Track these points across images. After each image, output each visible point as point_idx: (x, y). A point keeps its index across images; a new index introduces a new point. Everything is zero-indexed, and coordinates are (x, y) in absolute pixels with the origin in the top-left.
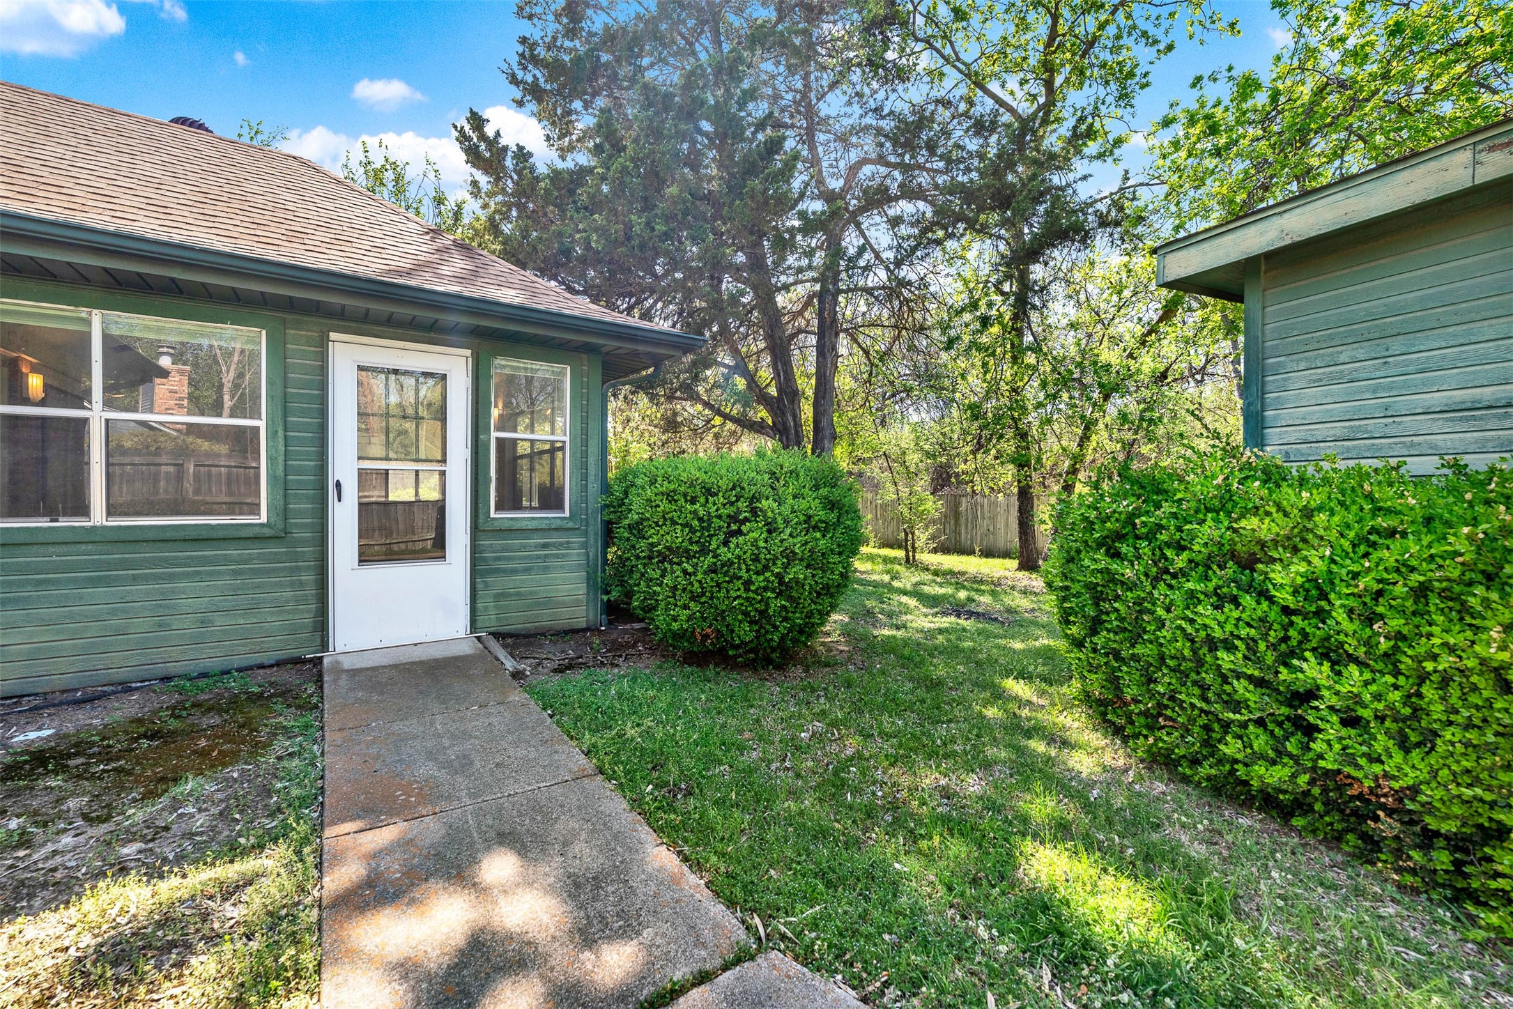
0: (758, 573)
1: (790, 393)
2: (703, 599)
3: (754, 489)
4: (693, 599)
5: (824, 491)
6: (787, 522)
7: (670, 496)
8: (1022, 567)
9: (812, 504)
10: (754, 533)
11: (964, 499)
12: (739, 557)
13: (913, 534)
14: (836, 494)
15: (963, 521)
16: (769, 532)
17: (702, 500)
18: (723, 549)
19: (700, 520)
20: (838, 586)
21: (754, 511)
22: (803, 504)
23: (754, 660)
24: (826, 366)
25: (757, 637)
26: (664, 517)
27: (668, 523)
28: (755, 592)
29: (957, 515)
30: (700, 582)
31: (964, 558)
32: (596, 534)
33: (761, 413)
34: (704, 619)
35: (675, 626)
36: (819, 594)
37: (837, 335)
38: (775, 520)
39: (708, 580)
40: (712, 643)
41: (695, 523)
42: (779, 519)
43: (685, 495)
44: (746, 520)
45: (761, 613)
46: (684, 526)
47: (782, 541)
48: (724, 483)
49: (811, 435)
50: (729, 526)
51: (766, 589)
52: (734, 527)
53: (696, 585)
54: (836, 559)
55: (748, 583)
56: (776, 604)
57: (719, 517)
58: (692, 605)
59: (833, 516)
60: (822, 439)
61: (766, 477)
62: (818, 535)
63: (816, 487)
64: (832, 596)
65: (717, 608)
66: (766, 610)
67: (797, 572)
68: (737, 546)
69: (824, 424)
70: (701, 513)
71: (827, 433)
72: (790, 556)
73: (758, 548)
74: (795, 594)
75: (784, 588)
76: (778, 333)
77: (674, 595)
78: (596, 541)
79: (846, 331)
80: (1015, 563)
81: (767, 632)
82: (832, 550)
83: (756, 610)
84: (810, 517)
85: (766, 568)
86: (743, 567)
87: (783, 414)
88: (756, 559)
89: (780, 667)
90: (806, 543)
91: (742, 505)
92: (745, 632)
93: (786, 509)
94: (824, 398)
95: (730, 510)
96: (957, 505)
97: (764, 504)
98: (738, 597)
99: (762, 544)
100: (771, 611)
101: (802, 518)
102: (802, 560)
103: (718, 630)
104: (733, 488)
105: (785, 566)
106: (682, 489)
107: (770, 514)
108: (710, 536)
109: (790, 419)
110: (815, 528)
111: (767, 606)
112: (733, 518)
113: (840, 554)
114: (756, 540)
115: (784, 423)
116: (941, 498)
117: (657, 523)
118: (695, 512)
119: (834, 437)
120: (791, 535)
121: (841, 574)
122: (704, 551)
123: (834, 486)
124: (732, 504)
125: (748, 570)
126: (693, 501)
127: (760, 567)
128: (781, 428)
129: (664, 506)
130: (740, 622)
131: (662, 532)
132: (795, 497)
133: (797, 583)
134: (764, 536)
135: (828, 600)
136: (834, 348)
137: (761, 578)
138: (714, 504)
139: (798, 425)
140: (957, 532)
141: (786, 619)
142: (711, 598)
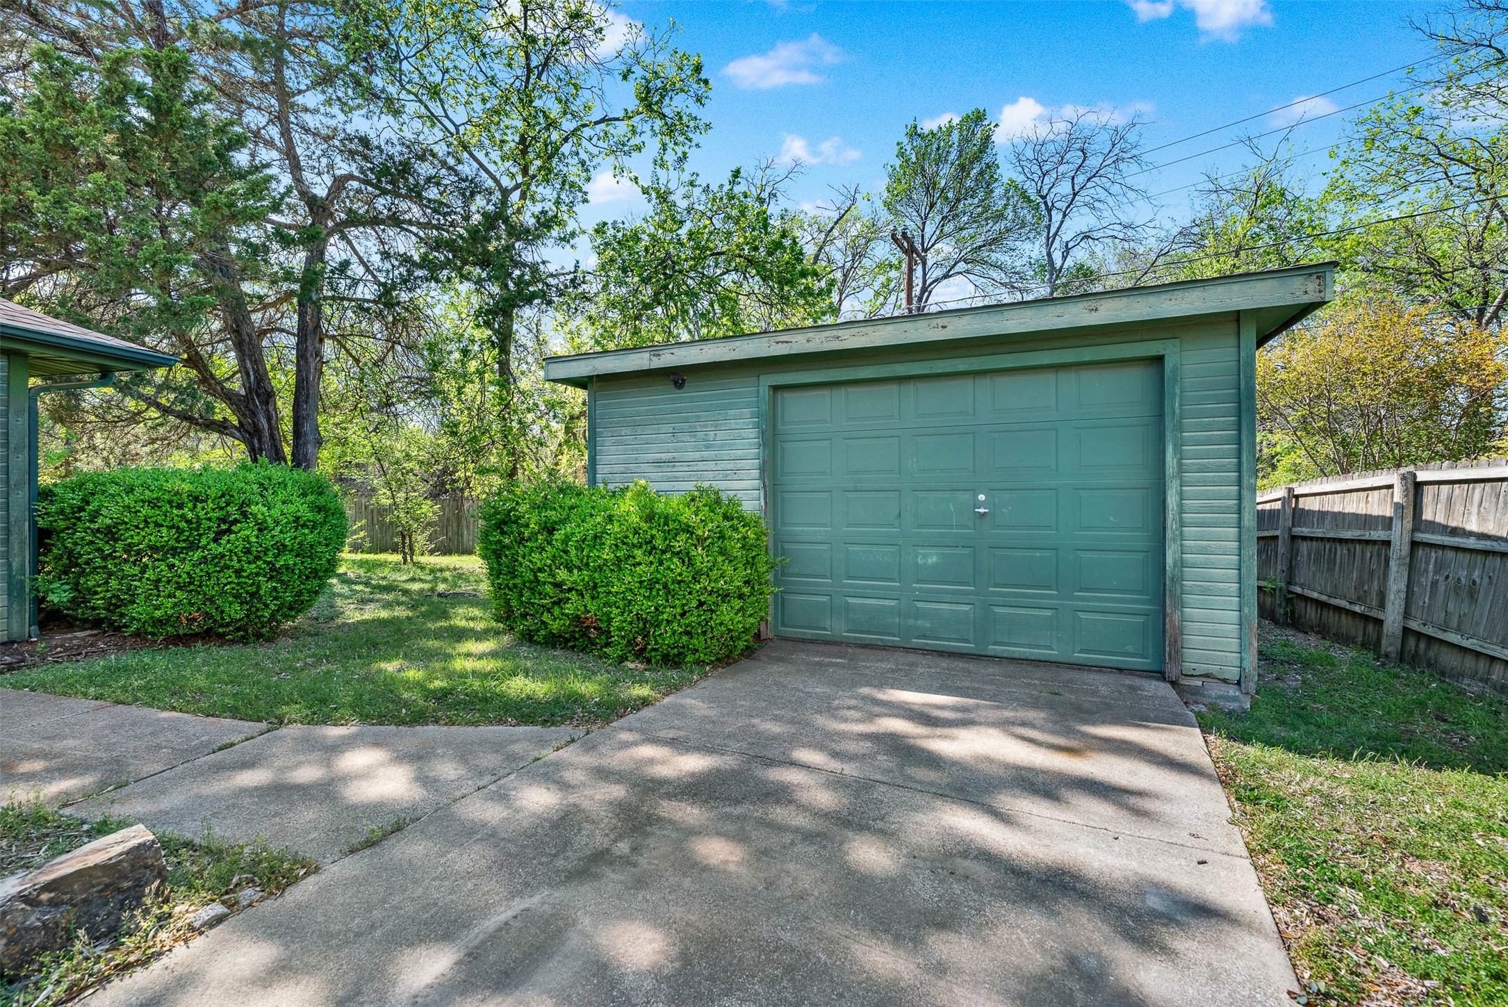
0: (249, 563)
1: (260, 392)
2: (192, 587)
3: (243, 497)
4: (179, 588)
5: (311, 498)
6: (277, 522)
7: (153, 504)
9: (301, 508)
10: (247, 531)
12: (231, 551)
13: (410, 536)
14: (322, 501)
16: (260, 530)
17: (190, 505)
18: (212, 545)
19: (189, 522)
20: (326, 571)
21: (244, 514)
22: (292, 508)
23: (243, 637)
24: (308, 371)
25: (247, 616)
26: (146, 521)
27: (152, 525)
28: (248, 577)
29: (459, 518)
30: (188, 573)
32: (22, 542)
33: (222, 411)
34: (192, 605)
35: (158, 614)
36: (308, 578)
37: (321, 341)
38: (265, 521)
39: (198, 571)
40: (199, 626)
41: (183, 525)
42: (269, 520)
43: (170, 502)
44: (236, 521)
45: (252, 595)
46: (170, 528)
47: (273, 537)
48: (213, 492)
49: (290, 437)
50: (219, 525)
51: (257, 574)
52: (224, 527)
53: (184, 576)
54: (323, 549)
55: (238, 572)
56: (266, 586)
57: (209, 519)
58: (178, 593)
59: (320, 518)
60: (305, 444)
61: (255, 487)
62: (306, 531)
63: (304, 495)
64: (320, 578)
65: (205, 594)
66: (257, 592)
67: (288, 559)
68: (229, 541)
69: (307, 428)
70: (190, 515)
71: (311, 438)
72: (281, 548)
73: (249, 543)
74: (285, 578)
75: (274, 572)
76: (245, 330)
77: (157, 587)
78: (22, 550)
79: (333, 337)
81: (257, 610)
82: (320, 543)
83: (247, 592)
84: (298, 518)
85: (258, 558)
86: (235, 558)
87: (253, 413)
88: (248, 551)
89: (270, 640)
90: (295, 538)
91: (232, 509)
92: (235, 611)
93: (275, 513)
94: (306, 403)
95: (218, 514)
97: (254, 509)
98: (229, 583)
99: (253, 539)
100: (262, 592)
101: (291, 519)
102: (291, 551)
103: (207, 613)
104: (223, 496)
105: (276, 556)
106: (166, 497)
107: (260, 516)
108: (200, 535)
109: (264, 421)
110: (304, 526)
111: (259, 587)
112: (223, 520)
113: (327, 545)
114: (248, 537)
115: (255, 425)
116: (438, 503)
117: (137, 527)
118: (183, 516)
119: (319, 442)
120: (281, 532)
121: (329, 561)
122: (193, 546)
123: (320, 494)
124: (222, 508)
125: (239, 561)
126: (180, 506)
127: (251, 558)
128: (251, 429)
129: (146, 511)
130: (231, 603)
131: (143, 533)
132: (284, 503)
133: (287, 569)
134: (255, 533)
135: (316, 582)
136: (318, 354)
137: (253, 566)
138: (203, 509)
139: (273, 429)
140: (459, 534)
141: (276, 598)
142: (200, 586)
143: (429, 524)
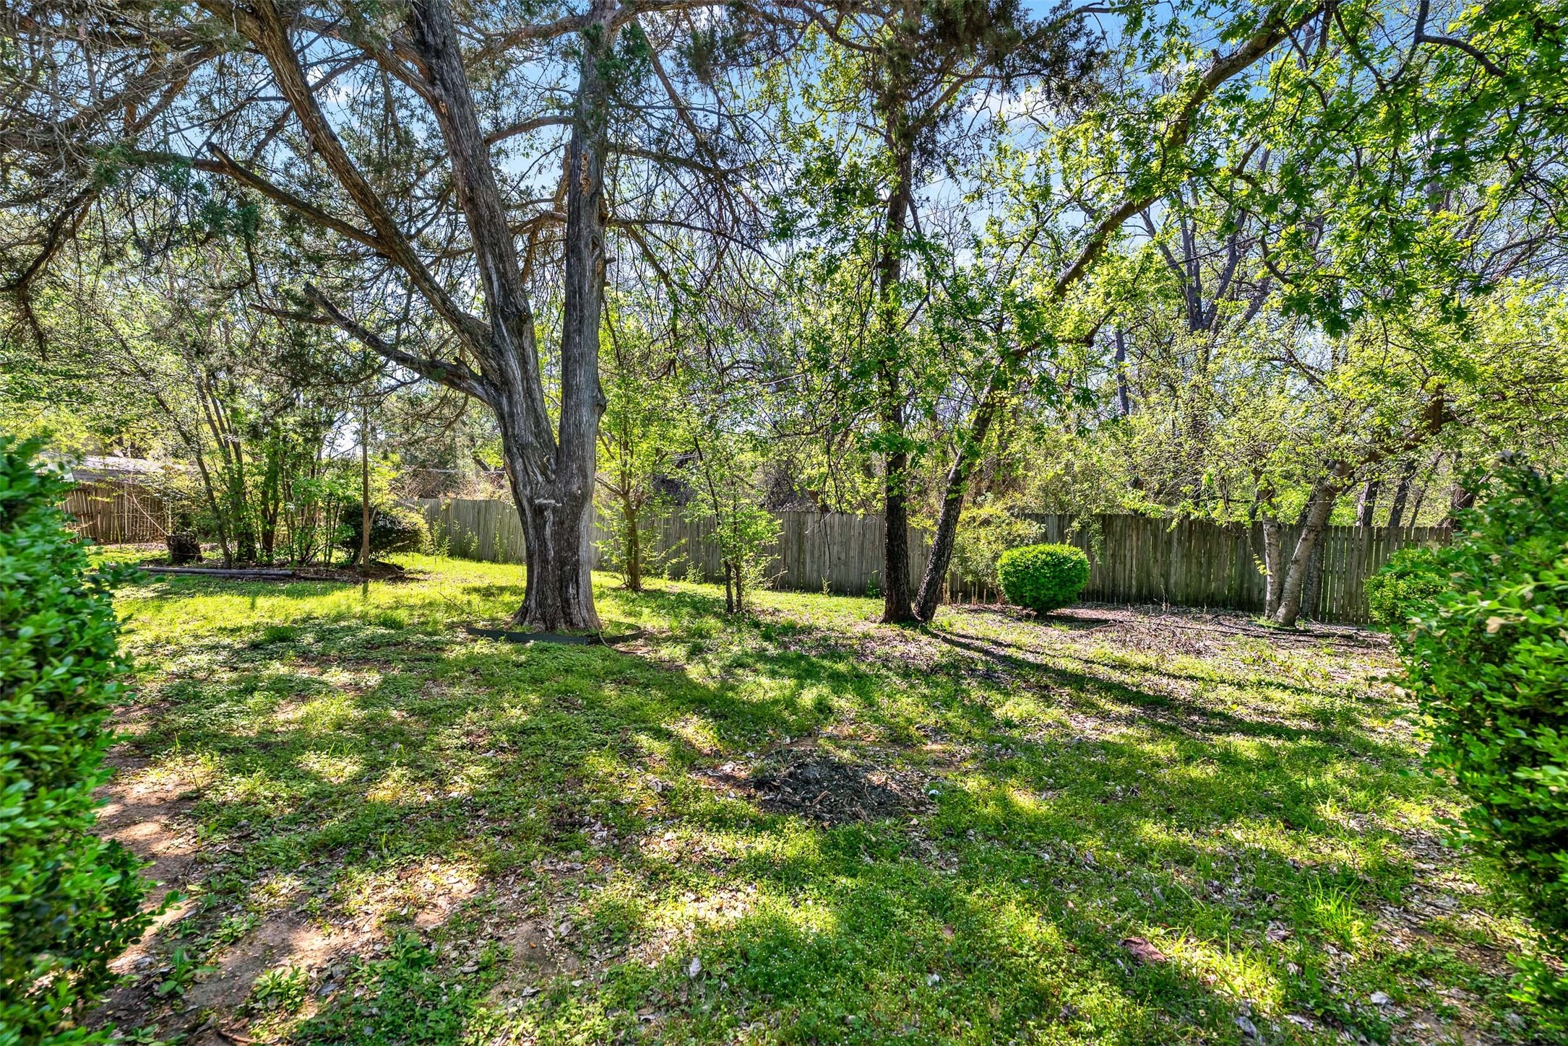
1: (513, 317)
8: (891, 617)
11: (809, 518)
13: (738, 568)
15: (808, 546)
24: (582, 275)
29: (800, 538)
31: (809, 598)
60: (578, 406)
69: (582, 378)
71: (586, 395)
79: (622, 223)
80: (877, 607)
87: (500, 353)
94: (580, 332)
96: (801, 525)
109: (515, 365)
115: (502, 372)
116: (780, 516)
119: (599, 403)
128: (497, 381)
136: (597, 243)
140: (800, 562)
143: (769, 550)
